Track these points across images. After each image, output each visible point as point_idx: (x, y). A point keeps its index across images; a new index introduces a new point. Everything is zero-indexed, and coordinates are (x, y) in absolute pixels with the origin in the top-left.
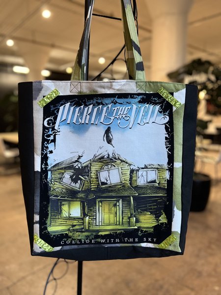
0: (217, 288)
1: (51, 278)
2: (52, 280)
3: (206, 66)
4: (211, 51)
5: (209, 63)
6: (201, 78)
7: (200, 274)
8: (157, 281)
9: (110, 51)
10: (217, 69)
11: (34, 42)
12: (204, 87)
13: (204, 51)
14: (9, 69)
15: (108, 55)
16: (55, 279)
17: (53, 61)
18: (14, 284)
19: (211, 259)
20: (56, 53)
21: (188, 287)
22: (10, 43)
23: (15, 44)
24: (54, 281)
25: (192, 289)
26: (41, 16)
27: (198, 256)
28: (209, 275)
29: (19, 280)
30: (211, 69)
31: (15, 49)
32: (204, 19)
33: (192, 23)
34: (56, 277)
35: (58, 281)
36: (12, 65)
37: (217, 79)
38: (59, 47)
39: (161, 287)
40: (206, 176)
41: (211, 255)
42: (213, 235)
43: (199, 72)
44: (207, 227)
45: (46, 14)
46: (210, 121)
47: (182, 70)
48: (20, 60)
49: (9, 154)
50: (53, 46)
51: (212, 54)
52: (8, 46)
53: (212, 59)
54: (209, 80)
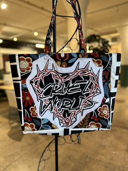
0: (114, 153)
1: (42, 159)
4: (96, 29)
6: (95, 45)
7: (104, 147)
8: (84, 153)
9: (41, 28)
13: (92, 29)
15: (39, 30)
16: (44, 160)
17: (4, 33)
19: (108, 139)
20: (6, 29)
21: (100, 154)
24: (43, 161)
25: (103, 155)
27: (102, 138)
28: (109, 147)
32: (93, 12)
34: (44, 159)
35: (46, 161)
38: (9, 26)
39: (87, 156)
41: (108, 136)
50: (5, 25)
51: (96, 31)
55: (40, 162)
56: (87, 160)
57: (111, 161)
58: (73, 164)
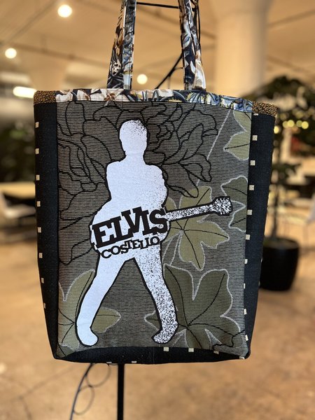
0: (311, 394)
1: (84, 384)
2: (85, 387)
3: (293, 86)
5: (298, 82)
6: (286, 103)
7: (286, 376)
8: (227, 385)
9: (155, 65)
10: (310, 91)
11: (44, 52)
12: (291, 116)
13: (288, 65)
14: (7, 91)
15: (152, 71)
16: (90, 386)
17: (71, 79)
18: (30, 392)
19: (301, 355)
21: (271, 393)
22: (11, 53)
23: (19, 55)
24: (89, 390)
25: (278, 396)
26: (56, 14)
27: (283, 351)
28: (300, 377)
29: (36, 387)
30: (301, 90)
31: (18, 62)
33: (273, 25)
34: (92, 383)
35: (95, 389)
36: (12, 86)
37: (309, 104)
39: (234, 394)
40: (293, 242)
42: (304, 322)
43: (283, 94)
44: (294, 312)
45: (65, 11)
46: (299, 165)
47: (260, 93)
48: (24, 79)
49: (12, 213)
50: (72, 58)
51: (298, 70)
52: (8, 59)
53: (301, 76)
54: (297, 106)
55: (79, 391)
56: (234, 402)
57: (299, 416)
58: (193, 407)
